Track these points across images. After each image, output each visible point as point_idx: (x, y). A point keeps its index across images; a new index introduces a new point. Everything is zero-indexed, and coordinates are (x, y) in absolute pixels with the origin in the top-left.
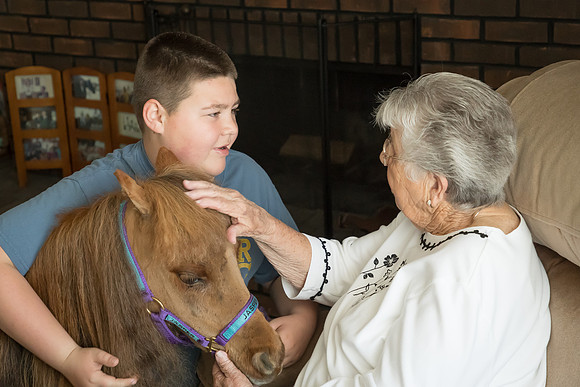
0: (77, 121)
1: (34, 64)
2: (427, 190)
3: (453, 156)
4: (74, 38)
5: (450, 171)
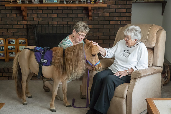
0: (9, 49)
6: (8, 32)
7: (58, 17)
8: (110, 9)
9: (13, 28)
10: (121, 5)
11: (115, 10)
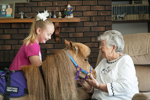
7: (11, 39)
8: (83, 26)
10: (98, 21)
11: (91, 28)
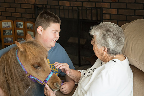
0: (17, 33)
1: (7, 19)
2: (102, 51)
3: (109, 42)
4: (17, 13)
5: (108, 46)
6: (15, 12)
9: (21, 8)
